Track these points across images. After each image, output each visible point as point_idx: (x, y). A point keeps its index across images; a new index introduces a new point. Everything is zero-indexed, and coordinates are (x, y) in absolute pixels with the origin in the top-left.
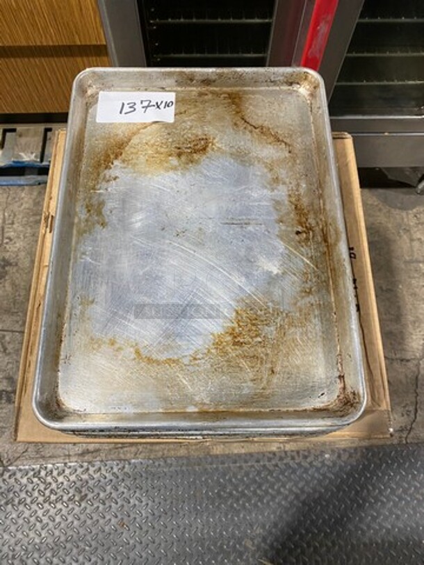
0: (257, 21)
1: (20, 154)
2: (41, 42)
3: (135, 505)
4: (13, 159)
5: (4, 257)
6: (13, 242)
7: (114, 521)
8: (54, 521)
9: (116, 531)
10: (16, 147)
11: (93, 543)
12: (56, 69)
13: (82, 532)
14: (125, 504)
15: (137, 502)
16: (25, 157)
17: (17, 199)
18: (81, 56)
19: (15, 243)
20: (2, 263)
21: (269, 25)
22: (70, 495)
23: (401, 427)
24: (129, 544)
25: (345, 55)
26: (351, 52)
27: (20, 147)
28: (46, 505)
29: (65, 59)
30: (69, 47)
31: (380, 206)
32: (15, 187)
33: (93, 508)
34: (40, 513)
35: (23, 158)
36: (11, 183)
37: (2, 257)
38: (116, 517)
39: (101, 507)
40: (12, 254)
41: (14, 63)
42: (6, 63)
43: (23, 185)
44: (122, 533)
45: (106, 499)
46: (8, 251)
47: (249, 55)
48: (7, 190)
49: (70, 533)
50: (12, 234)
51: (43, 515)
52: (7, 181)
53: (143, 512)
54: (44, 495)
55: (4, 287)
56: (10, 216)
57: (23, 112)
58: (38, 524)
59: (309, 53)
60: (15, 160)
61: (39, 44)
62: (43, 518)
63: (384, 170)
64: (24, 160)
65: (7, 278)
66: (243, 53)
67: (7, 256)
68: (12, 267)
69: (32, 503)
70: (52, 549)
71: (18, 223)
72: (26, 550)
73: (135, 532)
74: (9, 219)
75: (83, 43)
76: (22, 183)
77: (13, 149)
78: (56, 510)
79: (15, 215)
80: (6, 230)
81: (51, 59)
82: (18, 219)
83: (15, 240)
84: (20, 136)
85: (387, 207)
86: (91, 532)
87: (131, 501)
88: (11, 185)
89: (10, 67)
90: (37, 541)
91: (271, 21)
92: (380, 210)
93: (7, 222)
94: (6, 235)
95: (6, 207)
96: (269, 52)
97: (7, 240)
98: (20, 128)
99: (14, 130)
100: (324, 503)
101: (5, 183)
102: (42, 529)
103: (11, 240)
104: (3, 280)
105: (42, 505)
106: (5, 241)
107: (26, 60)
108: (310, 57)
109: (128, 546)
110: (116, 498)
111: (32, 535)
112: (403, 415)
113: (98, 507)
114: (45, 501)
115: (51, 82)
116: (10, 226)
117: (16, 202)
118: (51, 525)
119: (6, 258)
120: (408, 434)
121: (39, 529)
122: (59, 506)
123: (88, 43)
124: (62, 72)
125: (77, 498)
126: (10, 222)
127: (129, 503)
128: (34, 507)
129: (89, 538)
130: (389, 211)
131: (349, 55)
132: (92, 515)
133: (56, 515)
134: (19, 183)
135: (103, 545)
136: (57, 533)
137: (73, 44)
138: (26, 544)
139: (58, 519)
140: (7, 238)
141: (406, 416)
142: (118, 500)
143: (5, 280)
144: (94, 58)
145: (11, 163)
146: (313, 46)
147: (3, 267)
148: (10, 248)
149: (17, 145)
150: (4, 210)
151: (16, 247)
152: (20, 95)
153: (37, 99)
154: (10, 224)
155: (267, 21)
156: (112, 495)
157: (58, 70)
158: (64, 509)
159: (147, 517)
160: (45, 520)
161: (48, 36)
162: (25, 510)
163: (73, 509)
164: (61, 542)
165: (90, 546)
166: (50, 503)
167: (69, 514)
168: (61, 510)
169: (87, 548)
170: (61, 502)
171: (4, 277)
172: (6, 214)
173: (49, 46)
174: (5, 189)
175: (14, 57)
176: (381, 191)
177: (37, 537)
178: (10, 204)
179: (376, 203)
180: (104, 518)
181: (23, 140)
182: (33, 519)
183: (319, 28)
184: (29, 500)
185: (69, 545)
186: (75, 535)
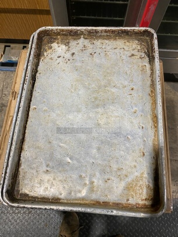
0: (121, 2)
1: (12, 57)
2: (21, 7)
3: (52, 217)
4: (8, 59)
5: (2, 103)
6: (7, 96)
7: (43, 223)
8: (16, 222)
9: (43, 228)
10: (9, 54)
11: (33, 233)
12: (28, 20)
13: (28, 227)
14: (48, 216)
15: (53, 216)
16: (13, 58)
17: (10, 77)
18: (40, 14)
19: (7, 97)
20: (1, 105)
21: (126, 5)
22: (24, 211)
23: (173, 190)
24: (49, 234)
25: (161, 21)
26: (164, 20)
27: (11, 54)
28: (13, 214)
29: (32, 15)
30: (34, 10)
31: (171, 90)
32: (9, 72)
33: (34, 217)
34: (10, 218)
35: (13, 59)
36: (8, 69)
37: (1, 103)
38: (44, 222)
39: (38, 217)
40: (6, 101)
41: (9, 16)
42: (6, 16)
43: (13, 71)
44: (46, 229)
45: (40, 213)
46: (4, 100)
47: (116, 19)
48: (6, 73)
49: (23, 227)
50: (6, 93)
51: (12, 219)
52: (5, 69)
53: (56, 220)
54: (13, 210)
55: (1, 116)
56: (6, 84)
57: (13, 38)
58: (9, 222)
59: (144, 19)
60: (9, 60)
61: (20, 8)
62: (12, 220)
63: (174, 75)
64: (13, 60)
65: (3, 112)
66: (114, 17)
67: (4, 102)
68: (5, 107)
69: (7, 213)
70: (15, 234)
71: (9, 88)
72: (4, 234)
73: (52, 229)
74: (5, 86)
75: (41, 9)
76: (12, 70)
77: (8, 54)
78: (17, 217)
79: (8, 84)
80: (4, 90)
81: (26, 15)
82: (9, 86)
83: (8, 95)
84: (12, 49)
85: (174, 91)
86: (32, 228)
87: (51, 215)
88: (8, 71)
89: (7, 18)
90: (9, 230)
91: (128, 3)
92: (171, 92)
93: (4, 87)
94: (4, 93)
95: (5, 80)
96: (126, 18)
97: (4, 95)
98: (12, 45)
99: (9, 46)
100: (136, 222)
101: (4, 69)
102: (11, 225)
103: (6, 95)
104: (1, 113)
105: (11, 214)
106: (3, 95)
107: (15, 15)
108: (145, 21)
109: (48, 235)
110: (44, 213)
111: (6, 227)
112: (174, 185)
113: (36, 217)
114: (13, 213)
115: (26, 26)
116: (6, 89)
117: (9, 78)
118: (15, 223)
119: (3, 103)
120: (177, 194)
121: (10, 225)
122: (19, 215)
123: (43, 9)
124: (31, 21)
125: (27, 212)
126: (6, 87)
127: (50, 216)
128: (8, 215)
129: (31, 230)
130: (175, 93)
131: (163, 21)
132: (34, 220)
133: (18, 219)
134: (11, 70)
135: (37, 234)
136: (17, 227)
137: (36, 8)
138: (4, 231)
139: (18, 221)
140: (4, 94)
141: (176, 186)
142: (45, 214)
143: (2, 113)
144: (46, 16)
145: (8, 61)
146: (146, 16)
147: (2, 107)
148: (5, 99)
149: (10, 53)
150: (4, 82)
151: (7, 98)
152: (12, 30)
153: (19, 33)
154: (6, 88)
155: (126, 3)
156: (43, 212)
157: (29, 20)
158: (21, 217)
159: (58, 223)
160: (13, 221)
161: (25, 5)
162: (4, 216)
163: (25, 217)
164: (19, 231)
165: (32, 234)
166: (15, 214)
167: (23, 219)
168: (20, 217)
169: (30, 235)
170: (20, 213)
171: (2, 111)
172: (4, 83)
173: (25, 9)
174: (4, 72)
175: (9, 13)
176: (172, 83)
177: (8, 228)
178: (6, 79)
179: (169, 89)
180: (39, 222)
181: (13, 51)
182: (7, 220)
183: (150, 8)
184: (6, 212)
185: (22, 233)
186: (25, 229)
